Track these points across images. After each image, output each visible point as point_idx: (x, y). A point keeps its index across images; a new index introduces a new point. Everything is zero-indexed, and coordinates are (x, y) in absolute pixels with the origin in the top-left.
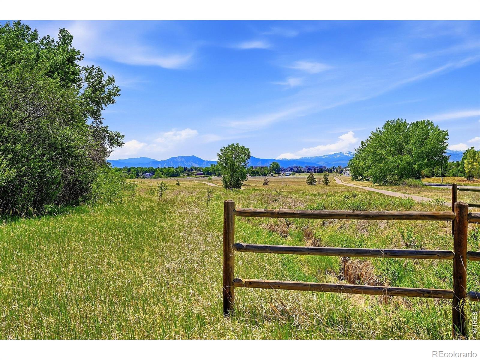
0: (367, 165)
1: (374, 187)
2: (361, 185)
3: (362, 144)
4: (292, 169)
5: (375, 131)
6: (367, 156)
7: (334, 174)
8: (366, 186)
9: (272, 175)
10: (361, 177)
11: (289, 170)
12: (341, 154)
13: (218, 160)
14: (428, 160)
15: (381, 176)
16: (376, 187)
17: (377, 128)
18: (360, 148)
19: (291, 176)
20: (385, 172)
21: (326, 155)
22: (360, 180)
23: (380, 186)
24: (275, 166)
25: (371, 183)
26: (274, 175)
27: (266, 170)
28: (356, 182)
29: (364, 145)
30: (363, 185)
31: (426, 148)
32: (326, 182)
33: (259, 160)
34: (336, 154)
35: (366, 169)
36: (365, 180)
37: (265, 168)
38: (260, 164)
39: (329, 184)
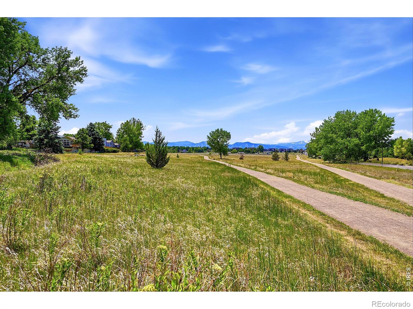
0: (319, 146)
1: (325, 164)
2: (314, 162)
3: (316, 130)
4: (271, 150)
5: (327, 119)
6: (320, 139)
7: (298, 153)
8: (318, 163)
9: (258, 153)
10: (314, 156)
11: (269, 151)
13: (208, 140)
14: (376, 143)
15: (331, 156)
16: (327, 164)
17: (329, 117)
18: (314, 132)
20: (335, 152)
22: (314, 158)
23: (329, 163)
24: (260, 147)
25: (322, 160)
26: (260, 153)
28: (311, 159)
29: (317, 130)
30: (316, 162)
31: (374, 132)
32: (287, 159)
35: (318, 149)
36: (317, 158)
37: (255, 149)
39: (289, 160)
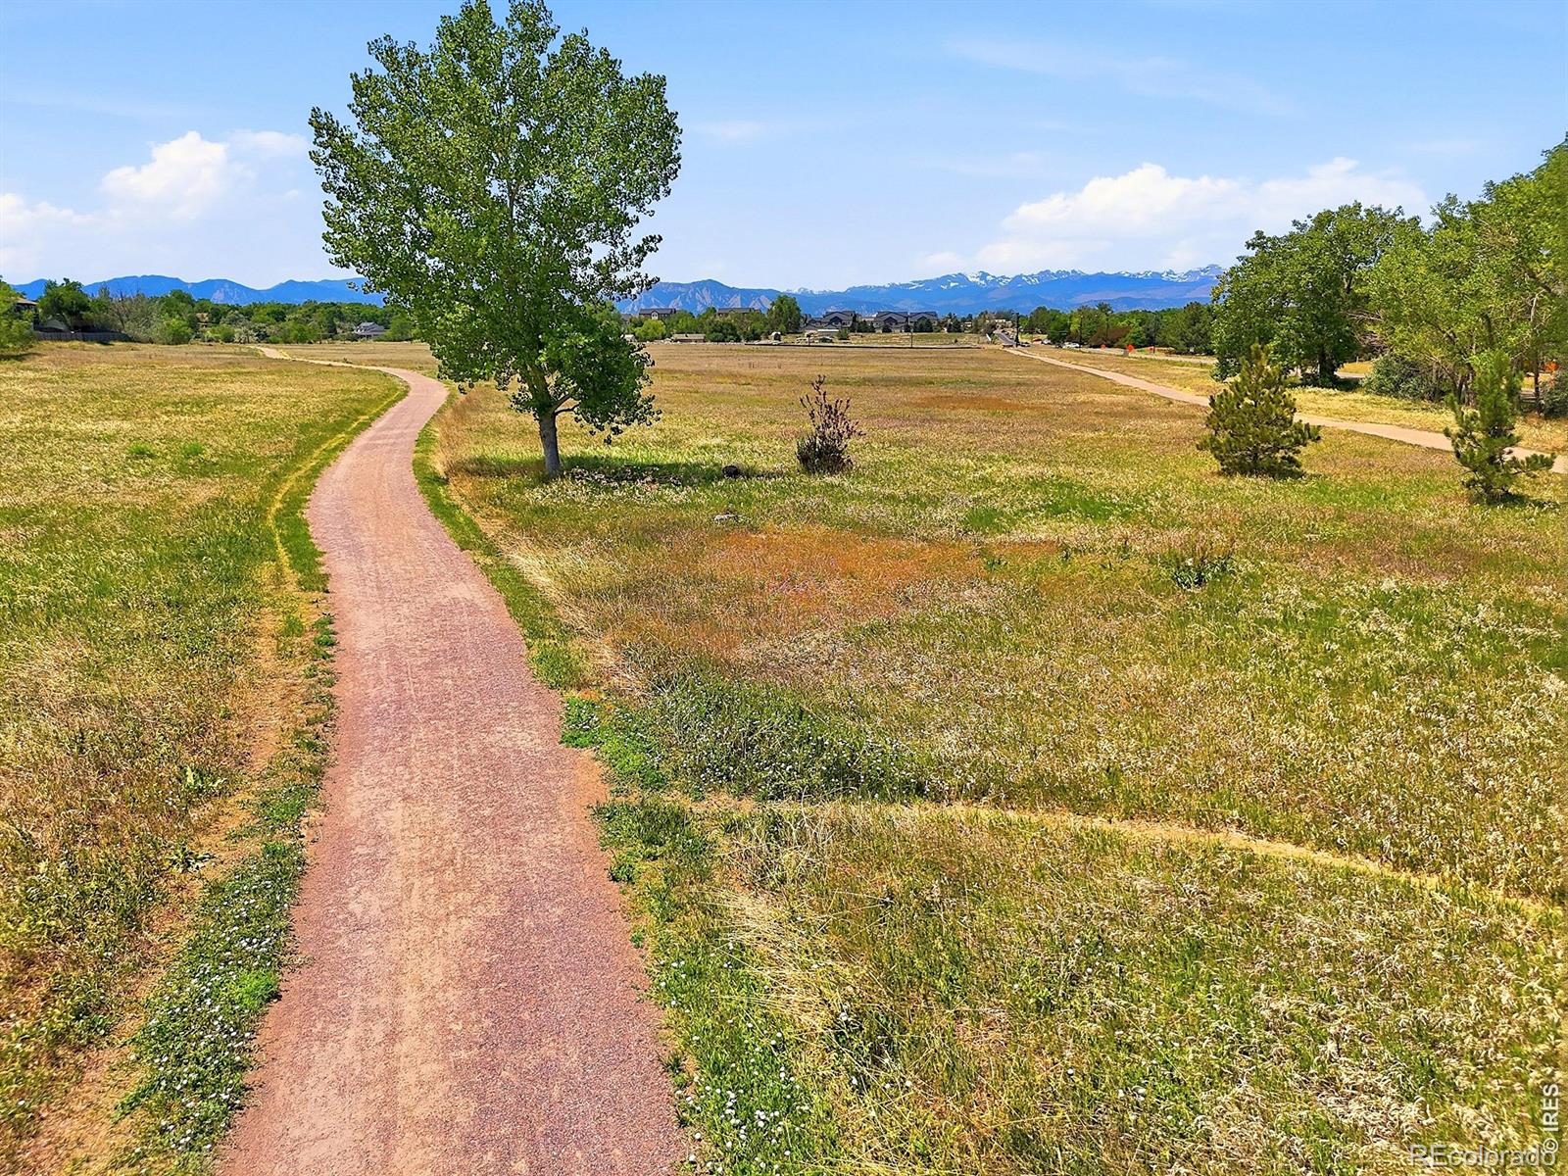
4: (836, 320)
9: (777, 337)
11: (830, 323)
12: (961, 278)
19: (837, 342)
21: (920, 282)
24: (785, 308)
26: (783, 339)
27: (757, 320)
33: (733, 291)
34: (946, 279)
37: (756, 315)
38: (736, 303)
